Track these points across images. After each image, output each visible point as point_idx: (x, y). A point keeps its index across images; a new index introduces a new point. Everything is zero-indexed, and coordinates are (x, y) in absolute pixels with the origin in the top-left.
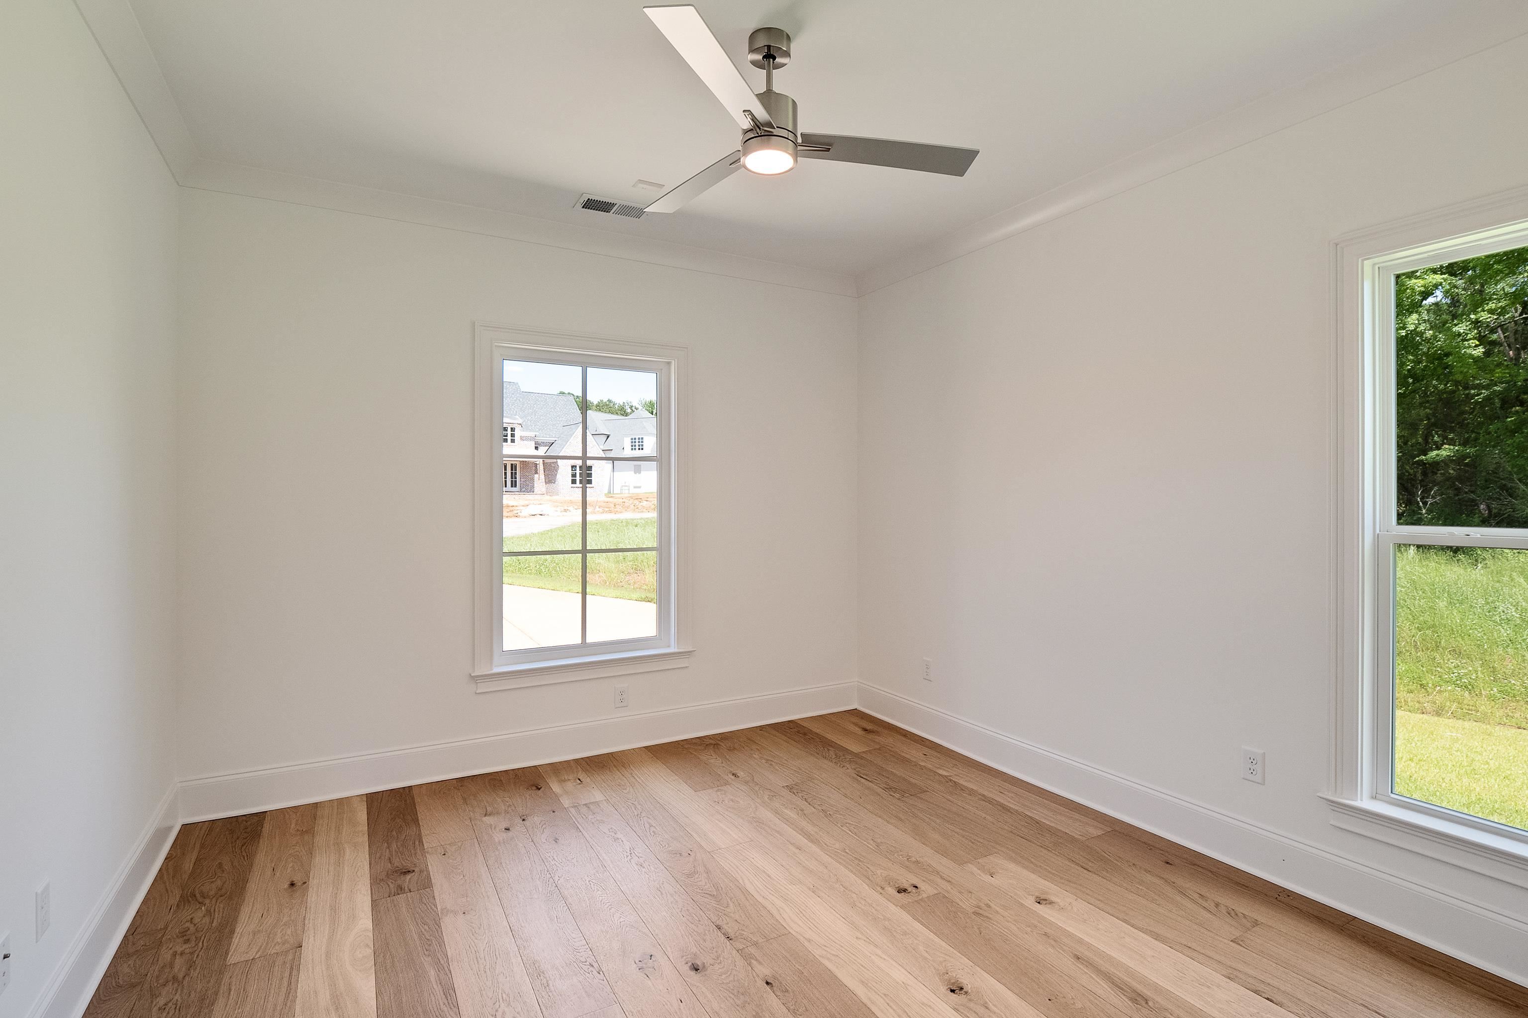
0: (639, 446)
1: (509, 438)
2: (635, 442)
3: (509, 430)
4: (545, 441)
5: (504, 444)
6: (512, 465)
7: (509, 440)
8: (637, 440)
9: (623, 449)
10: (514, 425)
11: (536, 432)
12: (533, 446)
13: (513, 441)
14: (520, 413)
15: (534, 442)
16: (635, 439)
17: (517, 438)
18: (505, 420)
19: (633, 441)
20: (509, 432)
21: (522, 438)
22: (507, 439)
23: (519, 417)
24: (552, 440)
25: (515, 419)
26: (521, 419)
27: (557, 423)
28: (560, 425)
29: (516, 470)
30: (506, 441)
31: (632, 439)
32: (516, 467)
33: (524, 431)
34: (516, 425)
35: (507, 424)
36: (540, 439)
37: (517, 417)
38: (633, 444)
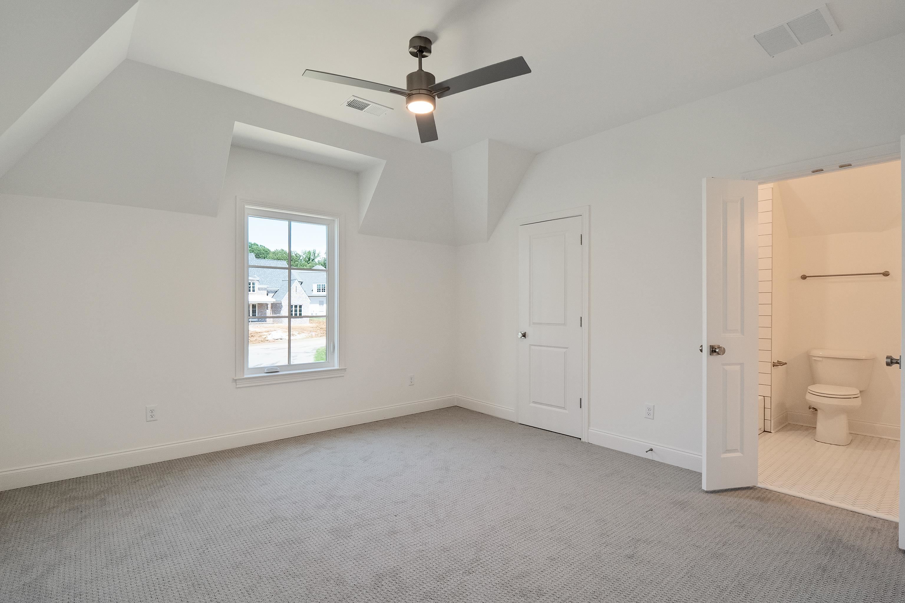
0: (322, 289)
1: (251, 289)
2: (320, 287)
3: (251, 284)
4: (272, 290)
5: (249, 292)
6: (253, 305)
7: (251, 290)
8: (321, 286)
9: (312, 291)
10: (255, 281)
11: (267, 285)
12: (266, 293)
13: (254, 291)
14: (257, 273)
15: (266, 291)
16: (320, 285)
17: (256, 289)
18: (250, 278)
19: (319, 286)
20: (251, 285)
21: (259, 289)
22: (250, 290)
23: (257, 276)
24: (276, 289)
25: (255, 277)
26: (258, 277)
27: (278, 279)
28: (280, 280)
29: (255, 308)
30: (250, 291)
31: (318, 285)
32: (255, 306)
33: (260, 285)
34: (256, 281)
35: (250, 281)
36: (270, 289)
37: (255, 276)
38: (319, 288)
